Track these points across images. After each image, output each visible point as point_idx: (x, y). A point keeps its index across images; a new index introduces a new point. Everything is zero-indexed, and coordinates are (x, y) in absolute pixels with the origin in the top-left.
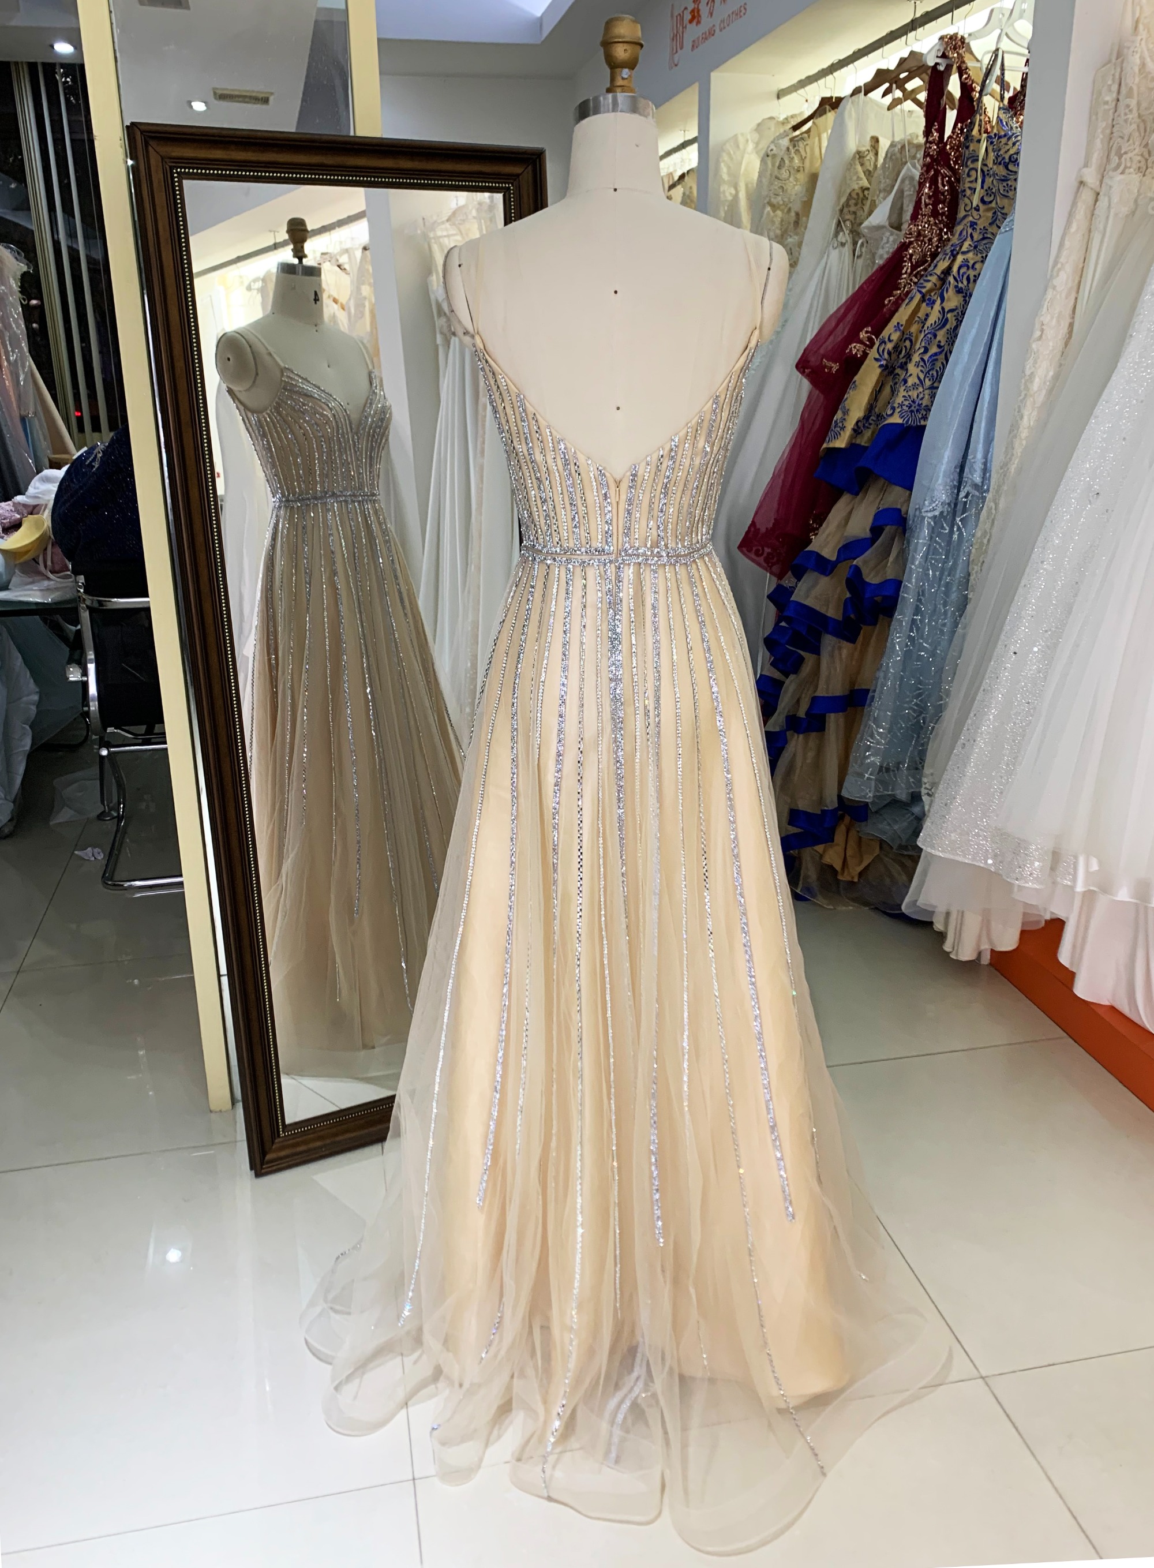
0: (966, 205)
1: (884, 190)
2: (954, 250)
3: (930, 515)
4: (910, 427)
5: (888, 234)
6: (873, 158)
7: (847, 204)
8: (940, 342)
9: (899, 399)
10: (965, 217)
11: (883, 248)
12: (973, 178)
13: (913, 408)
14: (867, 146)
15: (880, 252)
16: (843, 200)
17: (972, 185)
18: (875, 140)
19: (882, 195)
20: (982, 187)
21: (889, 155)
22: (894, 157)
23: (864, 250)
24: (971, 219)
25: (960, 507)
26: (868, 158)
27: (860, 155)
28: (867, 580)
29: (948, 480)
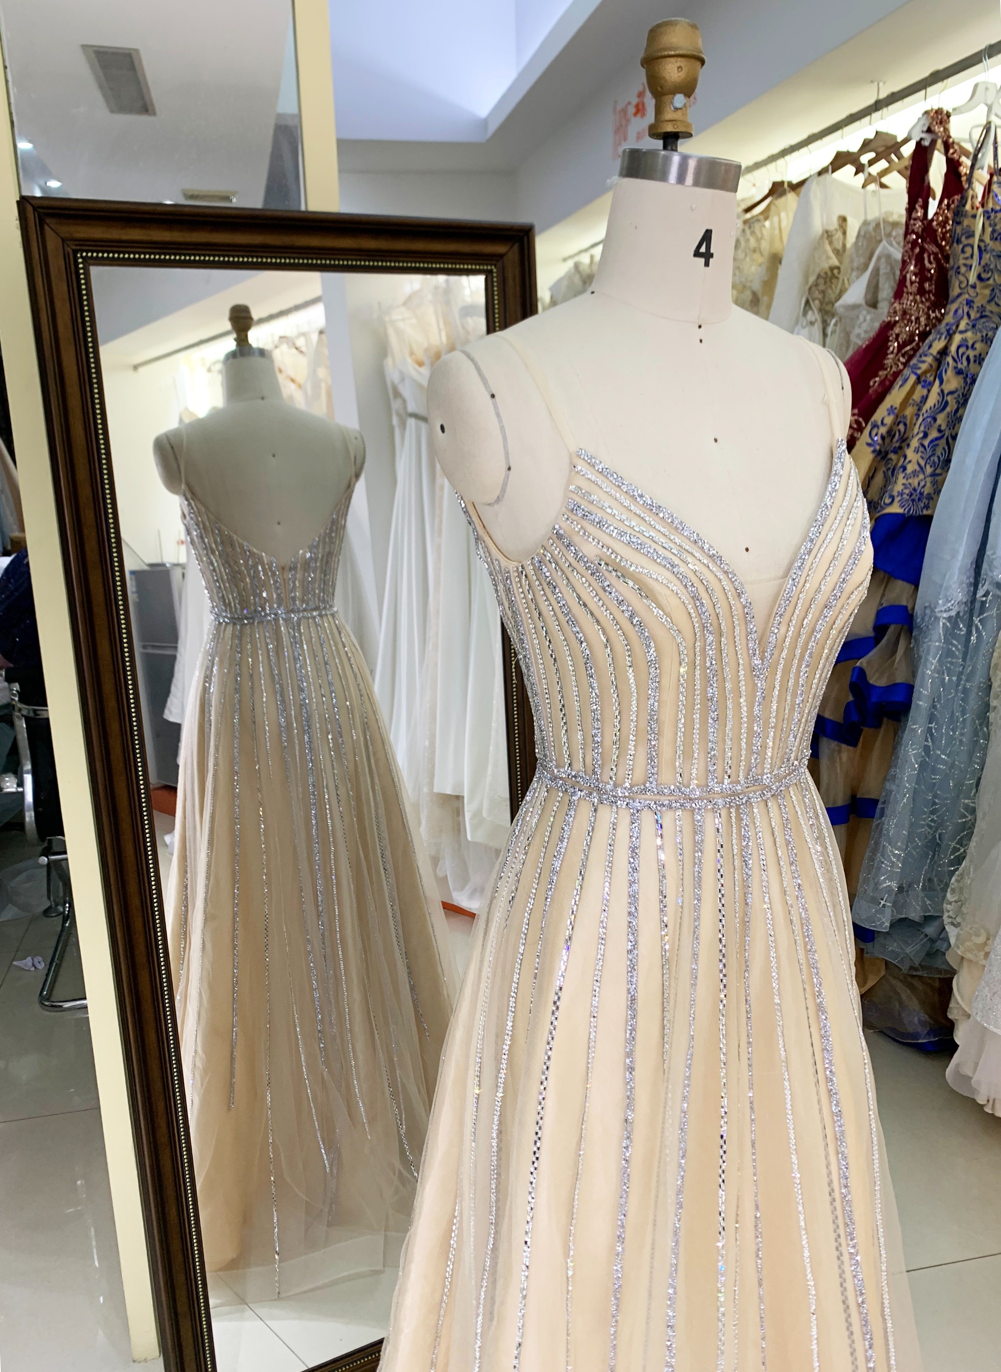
0: (961, 282)
1: (858, 268)
2: (950, 329)
3: (945, 615)
4: (911, 517)
5: (864, 312)
6: (841, 237)
7: (816, 284)
8: (940, 426)
9: (899, 487)
10: (959, 295)
11: (860, 327)
12: (968, 254)
13: (913, 497)
14: (834, 225)
15: (857, 331)
16: (812, 279)
17: (968, 262)
18: (843, 220)
19: (854, 274)
20: (980, 264)
21: (862, 233)
22: (868, 236)
23: (838, 329)
24: (967, 296)
25: (977, 605)
26: (836, 237)
27: (828, 235)
28: (871, 682)
29: (965, 577)
